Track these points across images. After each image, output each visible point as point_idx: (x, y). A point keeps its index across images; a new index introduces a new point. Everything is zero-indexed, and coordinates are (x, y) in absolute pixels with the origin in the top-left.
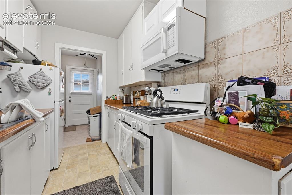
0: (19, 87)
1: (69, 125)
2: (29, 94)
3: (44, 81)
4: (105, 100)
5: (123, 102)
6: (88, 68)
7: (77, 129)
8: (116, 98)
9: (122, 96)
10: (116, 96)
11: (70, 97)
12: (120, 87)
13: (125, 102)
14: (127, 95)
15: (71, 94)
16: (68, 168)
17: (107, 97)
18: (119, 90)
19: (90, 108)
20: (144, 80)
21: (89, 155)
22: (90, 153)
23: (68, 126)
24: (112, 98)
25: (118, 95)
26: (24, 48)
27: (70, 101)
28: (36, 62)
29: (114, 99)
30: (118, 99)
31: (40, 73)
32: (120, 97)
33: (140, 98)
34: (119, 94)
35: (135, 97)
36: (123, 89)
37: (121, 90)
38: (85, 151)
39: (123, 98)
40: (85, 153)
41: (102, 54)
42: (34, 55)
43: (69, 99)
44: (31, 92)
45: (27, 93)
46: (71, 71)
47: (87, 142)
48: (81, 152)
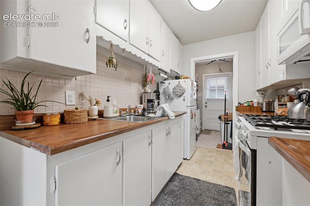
0: (168, 96)
1: (206, 128)
2: (173, 101)
3: (181, 91)
4: (236, 106)
5: (261, 109)
6: (223, 72)
7: (211, 134)
8: (251, 104)
9: (261, 101)
10: (252, 102)
11: (206, 103)
12: (258, 91)
13: (264, 110)
14: (271, 100)
15: (207, 100)
16: (196, 163)
17: (239, 103)
18: (257, 94)
19: (221, 114)
20: (285, 79)
21: (216, 160)
22: (217, 159)
23: (205, 130)
24: (245, 105)
25: (255, 101)
26: (171, 70)
27: (206, 106)
28: (177, 78)
29: (248, 106)
30: (255, 105)
31: (179, 85)
32: (258, 103)
33: (286, 105)
34: (257, 99)
35: (280, 103)
36: (264, 93)
37: (259, 94)
38: (213, 155)
39: (262, 104)
40: (212, 157)
41: (233, 56)
42: (177, 73)
43: (206, 105)
44: (174, 99)
45: (172, 100)
46: (207, 79)
47: (217, 147)
48: (210, 154)
